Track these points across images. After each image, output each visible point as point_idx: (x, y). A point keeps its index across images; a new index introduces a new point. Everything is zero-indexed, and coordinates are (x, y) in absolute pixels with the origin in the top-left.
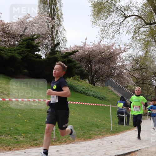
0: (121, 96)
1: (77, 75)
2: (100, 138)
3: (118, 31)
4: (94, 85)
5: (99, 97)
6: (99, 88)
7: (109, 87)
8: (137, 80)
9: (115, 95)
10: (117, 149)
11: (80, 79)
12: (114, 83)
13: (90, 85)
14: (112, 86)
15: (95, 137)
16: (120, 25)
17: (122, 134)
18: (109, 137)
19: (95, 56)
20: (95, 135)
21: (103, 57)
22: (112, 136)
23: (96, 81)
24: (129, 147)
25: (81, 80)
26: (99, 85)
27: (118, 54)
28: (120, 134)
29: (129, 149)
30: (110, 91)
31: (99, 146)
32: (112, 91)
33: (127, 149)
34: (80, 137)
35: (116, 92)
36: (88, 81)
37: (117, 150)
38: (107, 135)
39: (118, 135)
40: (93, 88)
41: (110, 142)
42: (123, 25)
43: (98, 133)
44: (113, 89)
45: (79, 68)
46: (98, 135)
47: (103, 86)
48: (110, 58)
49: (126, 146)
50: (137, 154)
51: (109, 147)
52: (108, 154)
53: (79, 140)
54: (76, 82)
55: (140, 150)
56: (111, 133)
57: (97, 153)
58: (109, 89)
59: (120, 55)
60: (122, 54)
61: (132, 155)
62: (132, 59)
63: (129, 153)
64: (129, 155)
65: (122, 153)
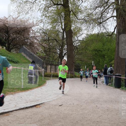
0: (32, 61)
2: (12, 94)
3: (31, 8)
4: (10, 51)
5: (13, 61)
6: (14, 54)
7: (23, 53)
8: (45, 49)
9: (27, 60)
10: (26, 103)
12: (26, 50)
13: (7, 51)
14: (25, 53)
15: (8, 93)
16: (33, 4)
17: (31, 91)
18: (20, 93)
19: (12, 28)
20: (8, 91)
21: (19, 29)
22: (22, 93)
23: (12, 48)
24: (35, 101)
26: (14, 51)
28: (29, 91)
29: (35, 102)
30: (23, 57)
31: (11, 100)
32: (24, 57)
33: (33, 102)
35: (28, 58)
36: (5, 48)
37: (26, 104)
38: (18, 92)
39: (27, 92)
40: (9, 53)
41: (20, 97)
42: (35, 4)
43: (11, 90)
44: (25, 55)
46: (11, 91)
47: (17, 53)
48: (24, 30)
49: (33, 100)
50: (41, 106)
51: (19, 101)
55: (43, 103)
56: (22, 90)
57: (9, 106)
58: (22, 55)
59: (32, 28)
60: (34, 27)
61: (37, 108)
62: (42, 31)
63: (35, 106)
64: (34, 107)
65: (29, 106)
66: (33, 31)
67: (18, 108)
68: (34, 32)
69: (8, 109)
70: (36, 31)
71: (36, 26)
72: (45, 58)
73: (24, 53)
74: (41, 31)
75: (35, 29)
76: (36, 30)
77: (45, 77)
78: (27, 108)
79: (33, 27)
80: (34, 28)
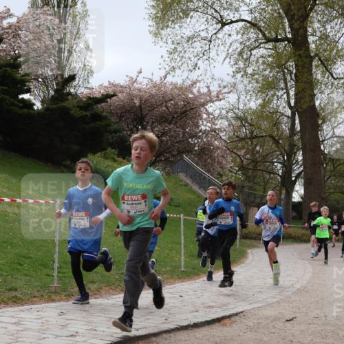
1: (112, 149)
3: (205, 53)
7: (182, 176)
8: (242, 161)
9: (194, 193)
10: (193, 312)
11: (118, 157)
12: (192, 167)
14: (186, 173)
16: (211, 41)
18: (177, 285)
19: (153, 107)
21: (170, 110)
22: (183, 283)
23: (154, 163)
24: (219, 307)
25: (121, 159)
27: (204, 105)
29: (218, 310)
30: (181, 185)
32: (187, 185)
33: (214, 310)
34: (114, 284)
35: (195, 187)
37: (193, 314)
38: (171, 281)
39: (197, 281)
41: (177, 296)
42: (217, 41)
44: (188, 181)
45: (116, 131)
47: (168, 174)
48: (186, 111)
49: (214, 304)
50: (235, 322)
51: (175, 307)
52: (173, 321)
53: (111, 291)
54: (110, 164)
55: (242, 312)
56: (181, 276)
58: (182, 181)
59: (207, 107)
60: (212, 104)
61: (225, 325)
62: (234, 115)
63: (218, 320)
64: (217, 324)
65: (203, 320)
66: (208, 113)
67: (172, 326)
68: (212, 116)
69: (146, 328)
70: (216, 115)
71: (216, 101)
72: (243, 187)
73: (185, 175)
74: (230, 114)
75: (214, 111)
76: (218, 112)
77: (244, 241)
78: (196, 326)
79: (209, 105)
80: (211, 106)
